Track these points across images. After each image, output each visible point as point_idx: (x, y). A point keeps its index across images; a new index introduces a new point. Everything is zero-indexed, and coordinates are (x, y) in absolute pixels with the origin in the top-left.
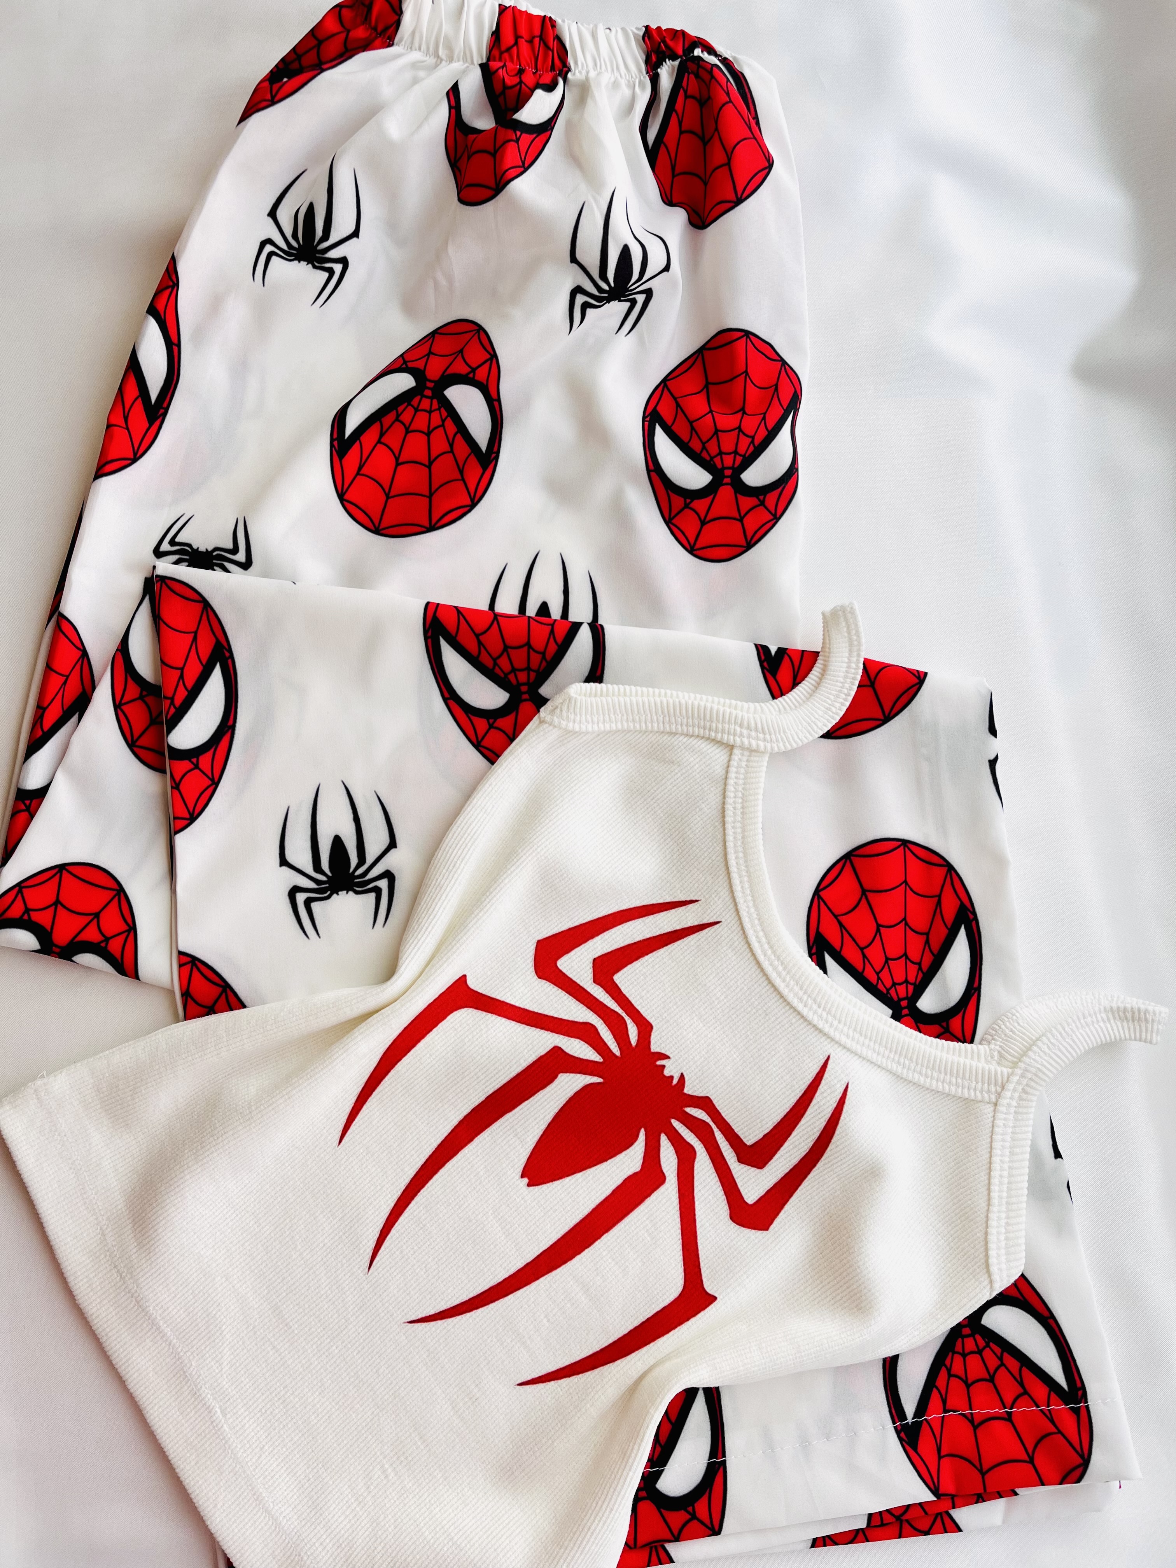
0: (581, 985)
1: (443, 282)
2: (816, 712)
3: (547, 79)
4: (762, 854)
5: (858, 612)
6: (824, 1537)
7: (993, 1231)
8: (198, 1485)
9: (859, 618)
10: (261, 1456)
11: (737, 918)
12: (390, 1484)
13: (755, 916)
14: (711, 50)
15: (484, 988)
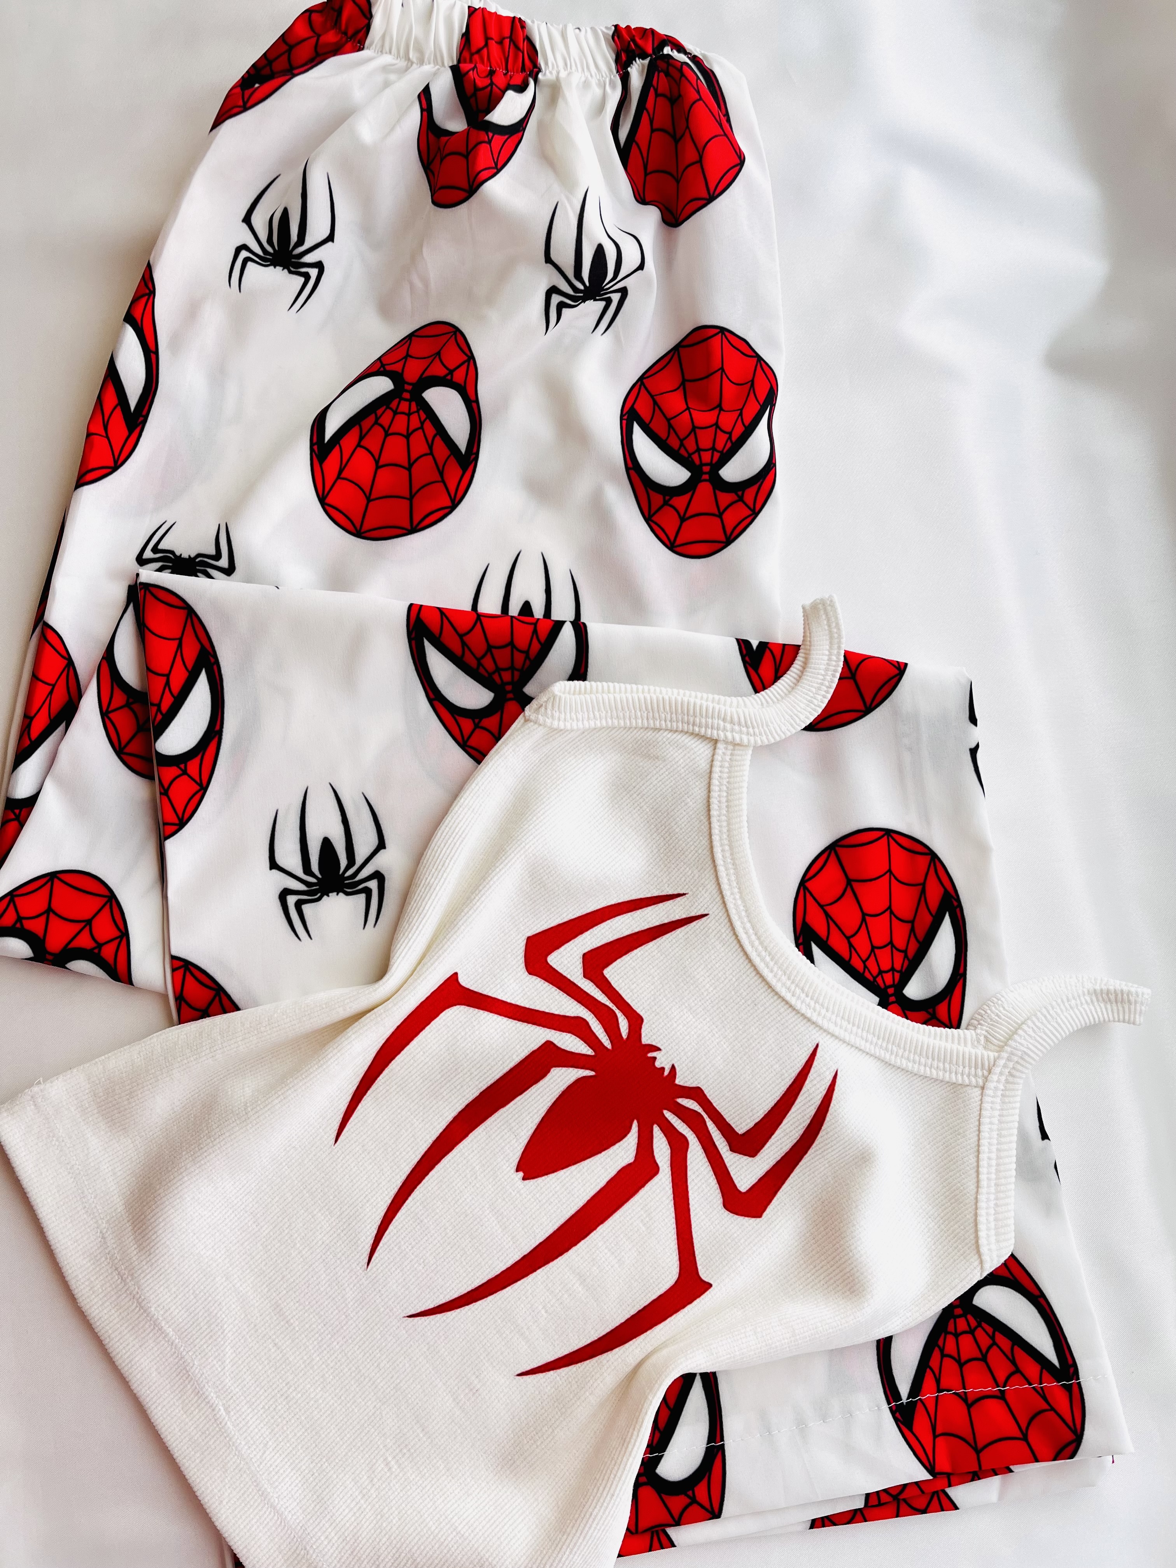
0: (572, 979)
1: (418, 284)
2: (798, 704)
3: (517, 80)
4: (747, 846)
5: (838, 605)
6: (822, 1518)
7: (982, 1212)
8: (203, 1483)
9: (839, 611)
10: (265, 1452)
11: (724, 910)
12: (393, 1476)
13: (742, 908)
14: (680, 48)
15: (475, 985)
